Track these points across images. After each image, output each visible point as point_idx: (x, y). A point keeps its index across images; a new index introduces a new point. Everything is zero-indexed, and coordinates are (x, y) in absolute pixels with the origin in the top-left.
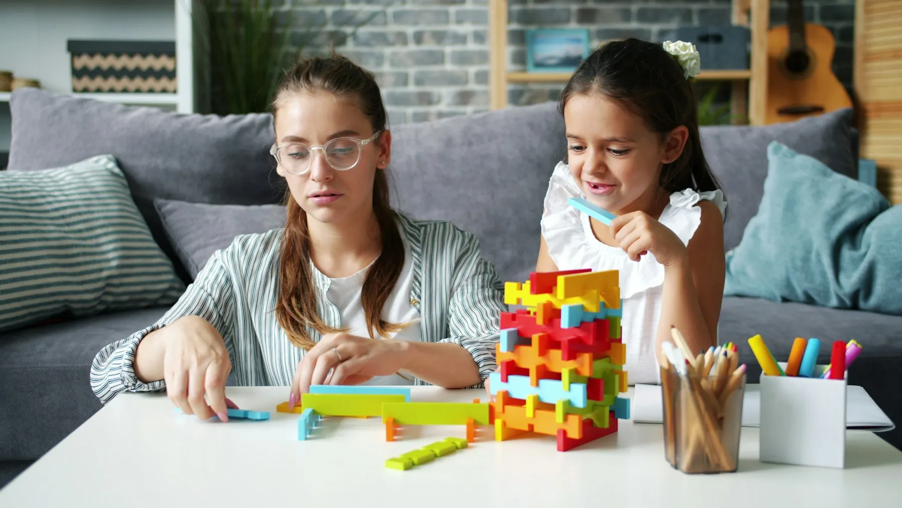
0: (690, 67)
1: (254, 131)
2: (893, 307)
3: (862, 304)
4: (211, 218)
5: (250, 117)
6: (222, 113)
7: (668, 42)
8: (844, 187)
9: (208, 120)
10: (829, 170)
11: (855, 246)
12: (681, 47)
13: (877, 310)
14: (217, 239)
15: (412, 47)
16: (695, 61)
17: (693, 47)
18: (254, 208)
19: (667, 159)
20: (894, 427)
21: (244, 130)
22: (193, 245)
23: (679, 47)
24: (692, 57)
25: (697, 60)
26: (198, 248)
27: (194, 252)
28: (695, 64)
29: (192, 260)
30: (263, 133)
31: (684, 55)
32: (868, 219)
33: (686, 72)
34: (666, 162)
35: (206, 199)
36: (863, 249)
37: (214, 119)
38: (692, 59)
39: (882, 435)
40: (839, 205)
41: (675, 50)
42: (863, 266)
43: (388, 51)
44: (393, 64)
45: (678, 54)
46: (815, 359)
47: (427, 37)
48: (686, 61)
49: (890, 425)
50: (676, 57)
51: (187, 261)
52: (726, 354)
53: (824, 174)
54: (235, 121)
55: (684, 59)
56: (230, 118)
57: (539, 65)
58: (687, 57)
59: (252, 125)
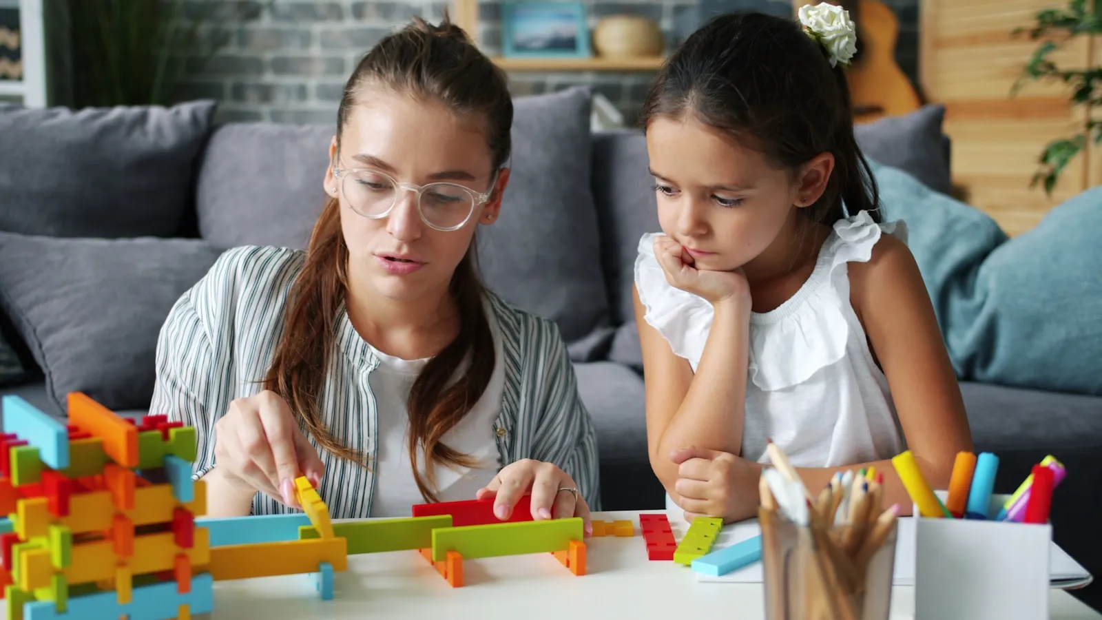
0: (838, 49)
1: (123, 131)
2: (1020, 378)
3: (978, 373)
4: (56, 257)
5: (117, 112)
6: (77, 106)
7: (805, 7)
8: (947, 212)
9: (54, 116)
10: (925, 189)
11: (967, 293)
12: (825, 17)
13: (1000, 382)
14: (65, 289)
15: (350, 23)
16: (847, 39)
17: (845, 14)
18: (122, 242)
19: (803, 201)
20: (1091, 579)
21: (107, 130)
22: (31, 297)
23: (822, 17)
24: (841, 34)
25: (849, 37)
26: (37, 302)
27: (30, 307)
28: (848, 43)
29: (28, 321)
30: (137, 135)
31: (830, 32)
32: (981, 256)
33: (833, 57)
34: (801, 205)
35: (51, 229)
36: (978, 298)
37: (64, 114)
38: (842, 37)
39: (1075, 593)
40: (943, 236)
41: (817, 23)
42: (980, 321)
43: (317, 28)
44: (325, 44)
45: (822, 30)
46: (991, 487)
47: (369, 10)
48: (834, 40)
49: (1084, 576)
50: (818, 36)
51: (20, 322)
52: (866, 487)
53: (919, 194)
54: (94, 117)
55: (830, 37)
56: (87, 112)
57: (521, 48)
58: (834, 35)
59: (119, 122)
